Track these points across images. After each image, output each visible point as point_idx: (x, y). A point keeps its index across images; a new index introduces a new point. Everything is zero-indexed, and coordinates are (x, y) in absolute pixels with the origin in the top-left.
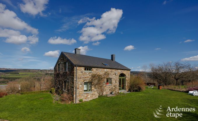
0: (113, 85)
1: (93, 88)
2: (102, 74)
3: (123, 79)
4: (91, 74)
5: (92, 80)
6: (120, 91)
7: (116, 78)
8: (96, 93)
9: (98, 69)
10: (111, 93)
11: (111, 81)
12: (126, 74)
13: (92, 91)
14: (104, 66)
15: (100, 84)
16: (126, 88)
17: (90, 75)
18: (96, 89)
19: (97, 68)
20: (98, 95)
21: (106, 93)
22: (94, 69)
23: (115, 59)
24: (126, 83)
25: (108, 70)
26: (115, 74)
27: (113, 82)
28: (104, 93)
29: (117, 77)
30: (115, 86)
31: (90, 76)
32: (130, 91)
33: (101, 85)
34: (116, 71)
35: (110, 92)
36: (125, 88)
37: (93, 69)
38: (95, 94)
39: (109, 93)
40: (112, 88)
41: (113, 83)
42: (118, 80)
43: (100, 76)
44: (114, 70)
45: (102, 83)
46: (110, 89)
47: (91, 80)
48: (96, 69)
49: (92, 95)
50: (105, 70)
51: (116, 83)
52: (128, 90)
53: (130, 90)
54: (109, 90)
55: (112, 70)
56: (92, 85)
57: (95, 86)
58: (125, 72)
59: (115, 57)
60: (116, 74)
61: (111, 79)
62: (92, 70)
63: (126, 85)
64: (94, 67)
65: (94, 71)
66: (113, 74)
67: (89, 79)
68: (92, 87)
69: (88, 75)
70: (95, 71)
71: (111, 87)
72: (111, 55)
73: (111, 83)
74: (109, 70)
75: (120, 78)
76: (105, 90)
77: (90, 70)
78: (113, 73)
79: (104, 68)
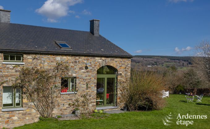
0: (78, 93)
1: (25, 101)
2: (49, 68)
3: (108, 79)
4: (19, 69)
5: (22, 81)
6: (99, 109)
7: (88, 78)
8: (34, 111)
9: (37, 56)
10: (74, 112)
11: (76, 83)
12: (118, 68)
13: (22, 106)
14: (57, 50)
15: (43, 91)
16: (118, 100)
17: (16, 71)
18: (33, 101)
19: (36, 54)
20: (39, 116)
21: (61, 112)
22: (29, 58)
23: (98, 30)
24: (118, 90)
25: (65, 57)
26: (86, 68)
27: (81, 86)
28: (56, 112)
29: (90, 74)
30: (84, 96)
31: (18, 73)
32: (128, 110)
33: (46, 93)
34: (87, 60)
35: (72, 108)
36: (116, 102)
37: (25, 56)
38: (30, 114)
39: (68, 112)
40: (77, 101)
41: (81, 89)
42: (96, 81)
43: (43, 72)
44: (83, 58)
45: (48, 89)
46: (70, 102)
47: (19, 81)
48: (34, 56)
49: (23, 114)
50: (58, 58)
51: (87, 88)
52: (122, 105)
53: (127, 108)
54: (69, 104)
55: (77, 58)
56: (22, 93)
57: (31, 96)
58: (114, 63)
59: (99, 26)
60: (90, 68)
61: (73, 79)
62: (23, 60)
63: (117, 95)
64: (28, 53)
65: (29, 61)
66: (81, 69)
67: (14, 79)
68: (22, 97)
69: (14, 71)
70: (31, 60)
71: (74, 99)
72: (90, 21)
73: (75, 88)
74: (69, 58)
75: (101, 76)
76: (59, 106)
77: (19, 59)
78: (80, 65)
79: (53, 54)
